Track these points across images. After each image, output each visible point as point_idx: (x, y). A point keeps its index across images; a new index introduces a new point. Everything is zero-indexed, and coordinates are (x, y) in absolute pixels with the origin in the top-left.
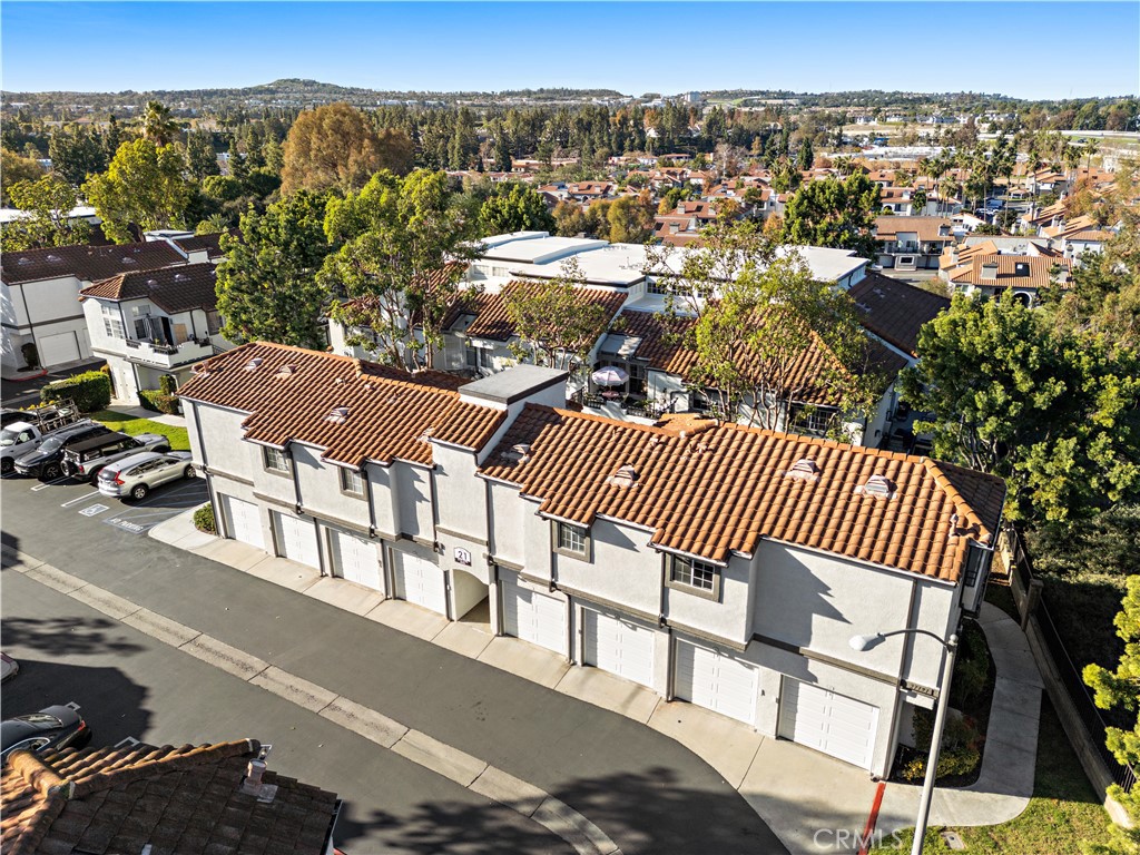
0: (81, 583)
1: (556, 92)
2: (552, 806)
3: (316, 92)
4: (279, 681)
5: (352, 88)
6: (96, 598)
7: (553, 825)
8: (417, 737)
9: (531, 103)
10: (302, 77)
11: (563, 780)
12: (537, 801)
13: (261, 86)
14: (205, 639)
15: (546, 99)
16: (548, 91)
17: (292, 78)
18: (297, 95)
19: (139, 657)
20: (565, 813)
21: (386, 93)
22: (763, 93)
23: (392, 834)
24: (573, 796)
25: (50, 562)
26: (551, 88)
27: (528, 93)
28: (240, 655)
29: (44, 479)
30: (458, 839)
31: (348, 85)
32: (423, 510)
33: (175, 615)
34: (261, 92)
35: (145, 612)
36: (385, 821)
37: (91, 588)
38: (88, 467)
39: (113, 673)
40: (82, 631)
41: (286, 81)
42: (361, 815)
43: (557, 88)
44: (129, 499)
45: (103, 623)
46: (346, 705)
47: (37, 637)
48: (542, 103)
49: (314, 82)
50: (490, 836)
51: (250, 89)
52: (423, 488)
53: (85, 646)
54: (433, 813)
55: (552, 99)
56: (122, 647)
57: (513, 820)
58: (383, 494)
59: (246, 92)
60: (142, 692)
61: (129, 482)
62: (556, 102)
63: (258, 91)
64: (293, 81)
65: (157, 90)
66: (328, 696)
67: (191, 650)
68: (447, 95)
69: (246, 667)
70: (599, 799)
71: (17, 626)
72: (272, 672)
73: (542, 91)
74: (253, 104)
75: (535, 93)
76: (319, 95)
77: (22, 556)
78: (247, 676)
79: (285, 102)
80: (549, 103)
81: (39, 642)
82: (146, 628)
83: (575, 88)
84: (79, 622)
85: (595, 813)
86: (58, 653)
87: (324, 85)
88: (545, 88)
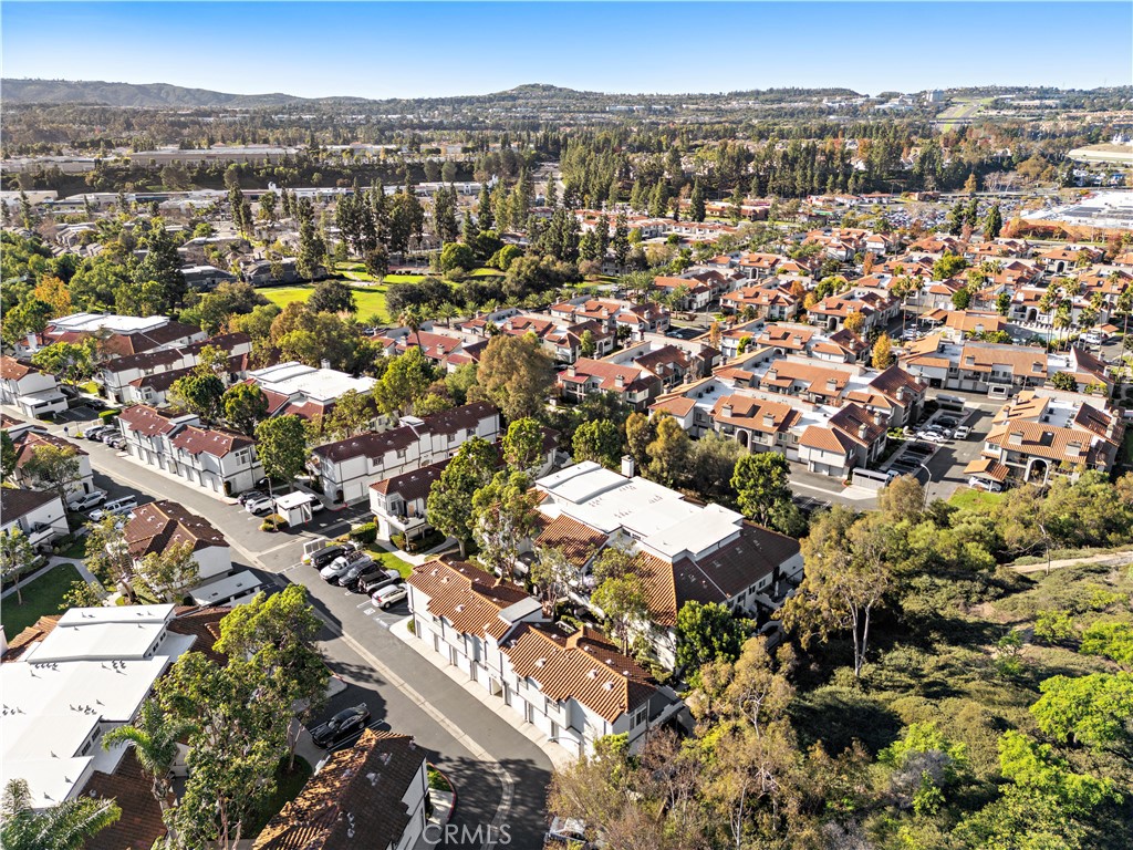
0: (365, 651)
1: (786, 91)
2: (497, 765)
3: (553, 97)
4: (428, 708)
5: (586, 93)
6: (371, 659)
7: (496, 771)
8: (467, 738)
9: (757, 107)
10: (543, 82)
11: (503, 758)
12: (493, 763)
13: (506, 92)
14: (406, 685)
15: (773, 102)
16: (778, 91)
17: (533, 83)
18: (535, 102)
19: (384, 687)
20: (500, 768)
21: (616, 97)
22: (1020, 90)
23: (450, 764)
24: (504, 764)
25: (354, 638)
26: (781, 87)
27: (757, 94)
28: (417, 694)
29: (350, 589)
30: (467, 769)
31: (581, 89)
32: (482, 653)
33: (397, 672)
34: (503, 99)
35: (387, 669)
36: (449, 760)
37: (369, 654)
38: (368, 588)
39: (375, 693)
40: (365, 672)
41: (527, 86)
42: (442, 757)
43: (788, 87)
44: (383, 608)
45: (372, 670)
46: (447, 721)
47: (351, 672)
48: (767, 107)
49: (552, 87)
50: (476, 770)
51: (495, 96)
52: (482, 646)
53: (367, 679)
54: (462, 760)
55: (780, 101)
56: (378, 681)
57: (484, 767)
58: (470, 645)
59: (491, 99)
60: (384, 702)
61: (384, 601)
62: (783, 105)
63: (502, 97)
64: (533, 86)
65: (416, 98)
66: (442, 717)
67: (401, 688)
68: (674, 98)
69: (419, 700)
70: (511, 766)
71: (344, 666)
72: (427, 703)
73: (771, 91)
74: (494, 113)
75: (764, 93)
76: (555, 100)
77: (343, 632)
78: (418, 703)
79: (523, 110)
80: (775, 106)
81: (352, 675)
82: (387, 677)
83: (806, 88)
84: (364, 668)
85: (509, 769)
86: (358, 680)
87: (560, 90)
88: (775, 88)
